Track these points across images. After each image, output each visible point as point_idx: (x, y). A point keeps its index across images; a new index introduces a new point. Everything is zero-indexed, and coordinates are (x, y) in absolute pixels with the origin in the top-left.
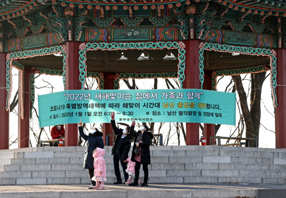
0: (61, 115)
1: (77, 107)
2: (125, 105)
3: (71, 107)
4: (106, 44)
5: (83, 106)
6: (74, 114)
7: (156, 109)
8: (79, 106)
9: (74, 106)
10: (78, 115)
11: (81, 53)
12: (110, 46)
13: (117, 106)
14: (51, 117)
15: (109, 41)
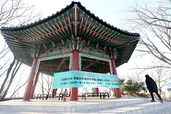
0: (69, 83)
1: (79, 79)
2: (98, 80)
3: (76, 79)
4: (88, 55)
5: (81, 79)
6: (78, 82)
7: (108, 82)
8: (80, 79)
9: (77, 78)
10: (79, 83)
11: (80, 56)
12: (90, 56)
13: (95, 80)
14: (61, 84)
15: (89, 54)
